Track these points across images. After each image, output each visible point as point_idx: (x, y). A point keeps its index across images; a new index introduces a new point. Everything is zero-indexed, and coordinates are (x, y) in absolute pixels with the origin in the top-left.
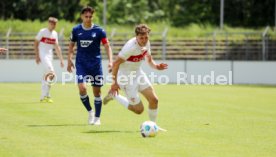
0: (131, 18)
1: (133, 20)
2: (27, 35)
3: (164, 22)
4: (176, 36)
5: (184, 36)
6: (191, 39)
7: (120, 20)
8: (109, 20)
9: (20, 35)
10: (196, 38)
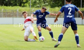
0: (38, 5)
1: (39, 6)
2: (8, 11)
3: (48, 6)
4: (51, 10)
5: (54, 10)
6: (56, 11)
7: (35, 6)
8: (32, 6)
9: (6, 11)
10: (57, 11)
